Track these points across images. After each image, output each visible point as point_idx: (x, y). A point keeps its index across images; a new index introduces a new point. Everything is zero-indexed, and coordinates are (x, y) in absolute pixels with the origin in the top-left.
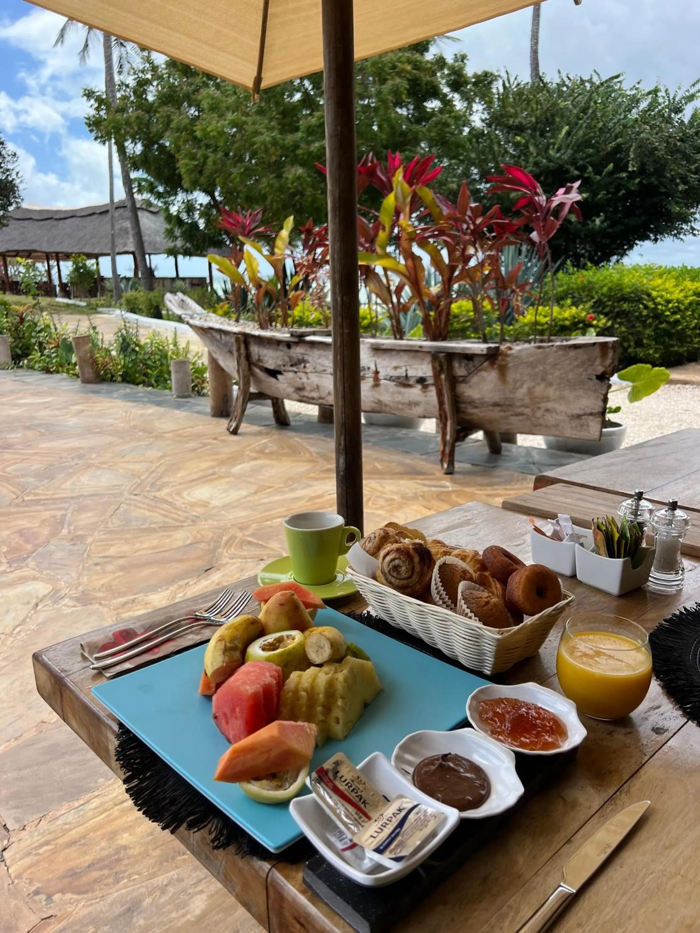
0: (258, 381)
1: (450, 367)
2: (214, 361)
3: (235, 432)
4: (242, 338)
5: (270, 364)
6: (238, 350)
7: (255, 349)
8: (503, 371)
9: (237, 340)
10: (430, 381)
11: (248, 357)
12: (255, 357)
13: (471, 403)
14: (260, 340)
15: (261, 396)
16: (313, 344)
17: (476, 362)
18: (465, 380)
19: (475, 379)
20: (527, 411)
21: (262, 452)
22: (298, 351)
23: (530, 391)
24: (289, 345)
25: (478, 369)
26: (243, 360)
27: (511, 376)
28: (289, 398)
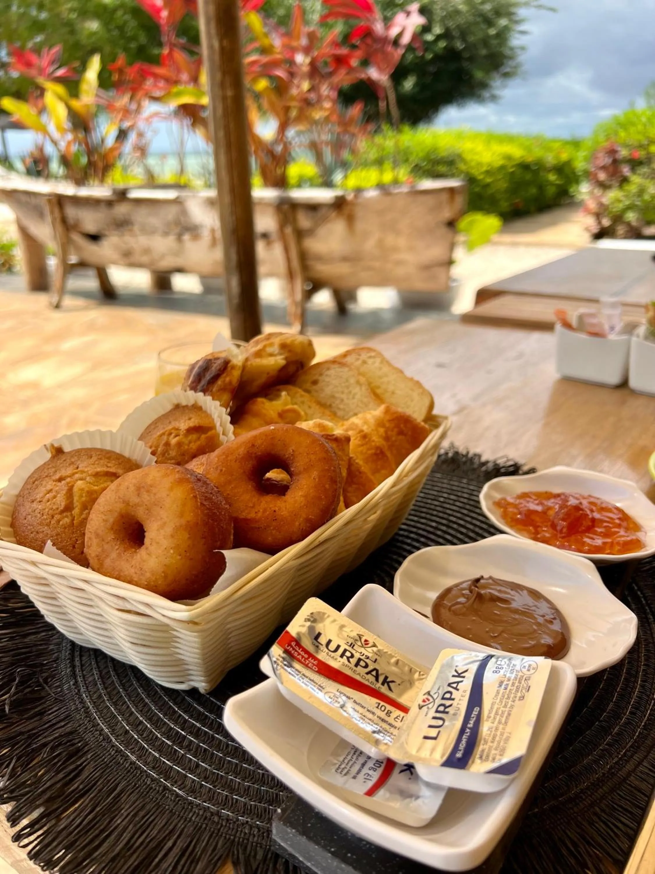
0: (78, 249)
1: (294, 221)
2: (24, 231)
3: (57, 306)
4: (54, 200)
5: (91, 227)
6: (52, 213)
7: (71, 212)
8: (350, 220)
9: (49, 201)
10: (274, 236)
11: (64, 221)
12: (71, 221)
13: (319, 258)
14: (76, 200)
15: (82, 265)
16: (139, 202)
17: (323, 211)
18: (310, 232)
19: (322, 231)
20: (377, 264)
21: (91, 327)
22: (121, 209)
23: (380, 243)
24: (109, 203)
25: (325, 220)
26: (60, 228)
27: (360, 226)
28: (115, 263)
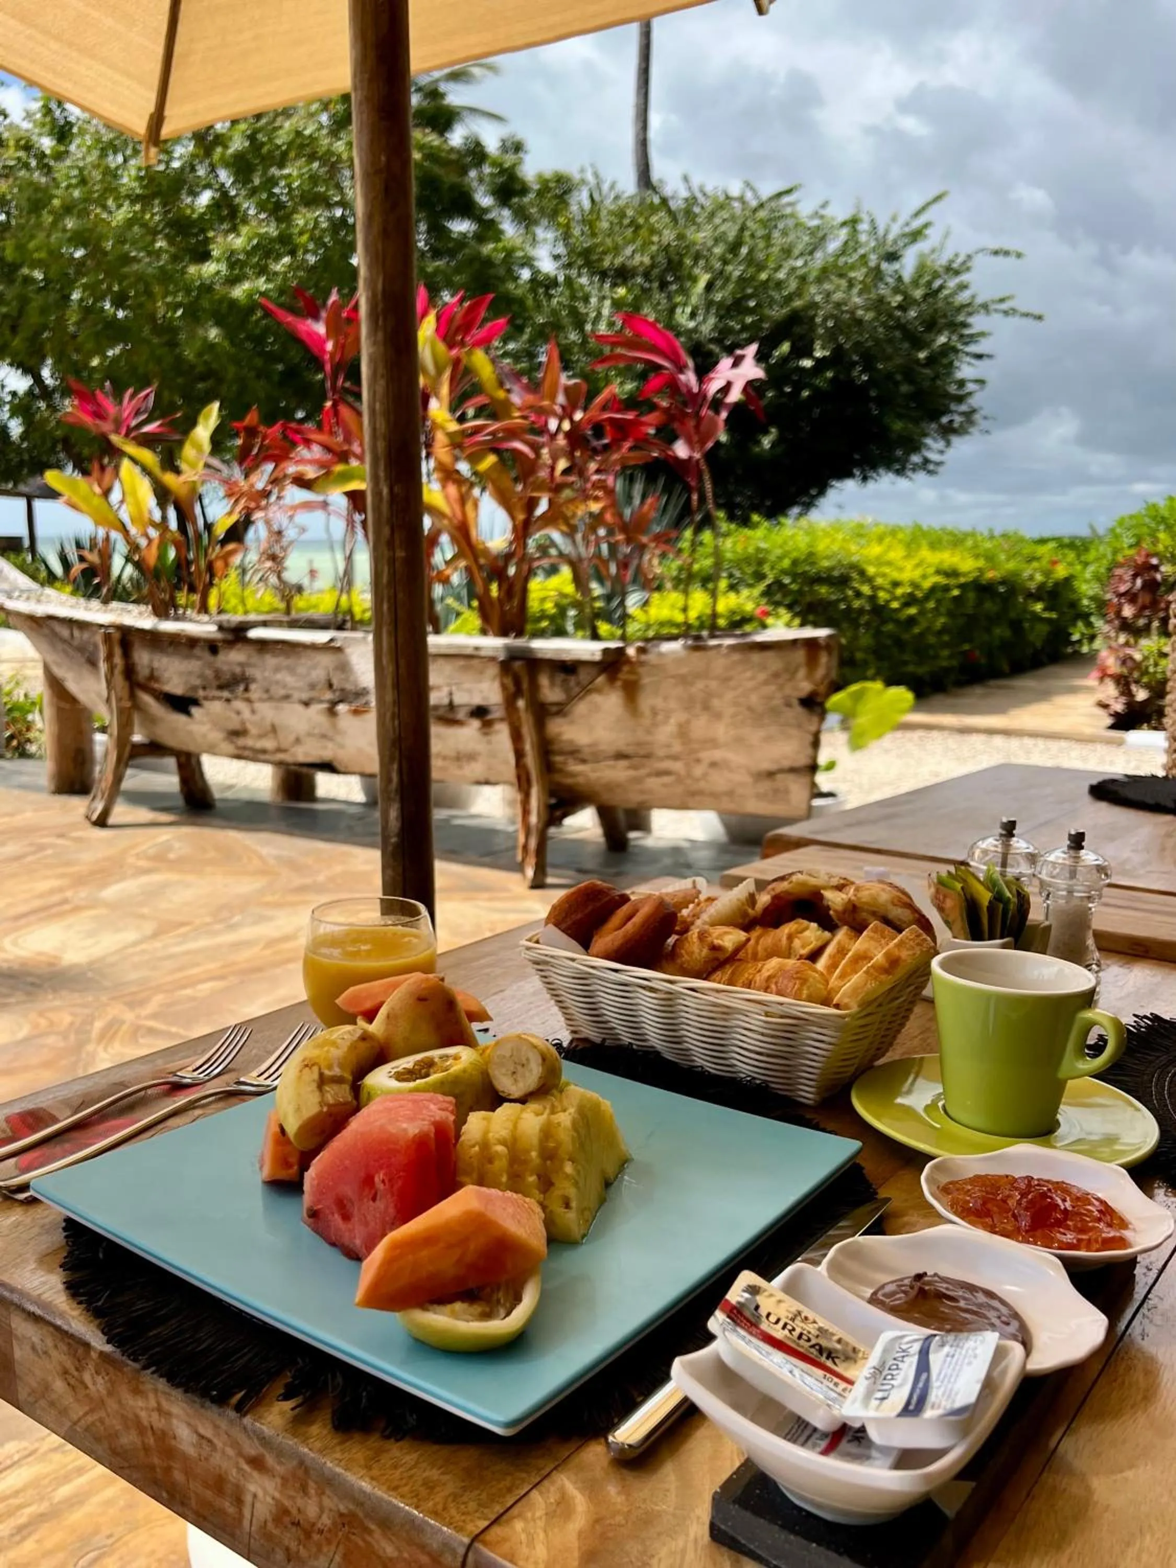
0: (150, 720)
1: (535, 687)
2: (55, 685)
3: (102, 822)
4: (117, 636)
5: (176, 687)
6: (109, 657)
7: (143, 658)
8: (631, 691)
9: (107, 638)
10: (497, 713)
11: (129, 672)
12: (143, 672)
13: (574, 753)
14: (154, 639)
15: (155, 748)
16: (263, 645)
17: (584, 675)
18: (561, 710)
19: (581, 708)
20: (678, 766)
21: (160, 859)
22: (234, 657)
23: (683, 732)
24: (213, 647)
25: (586, 690)
26: (119, 680)
27: (646, 702)
28: (213, 750)
